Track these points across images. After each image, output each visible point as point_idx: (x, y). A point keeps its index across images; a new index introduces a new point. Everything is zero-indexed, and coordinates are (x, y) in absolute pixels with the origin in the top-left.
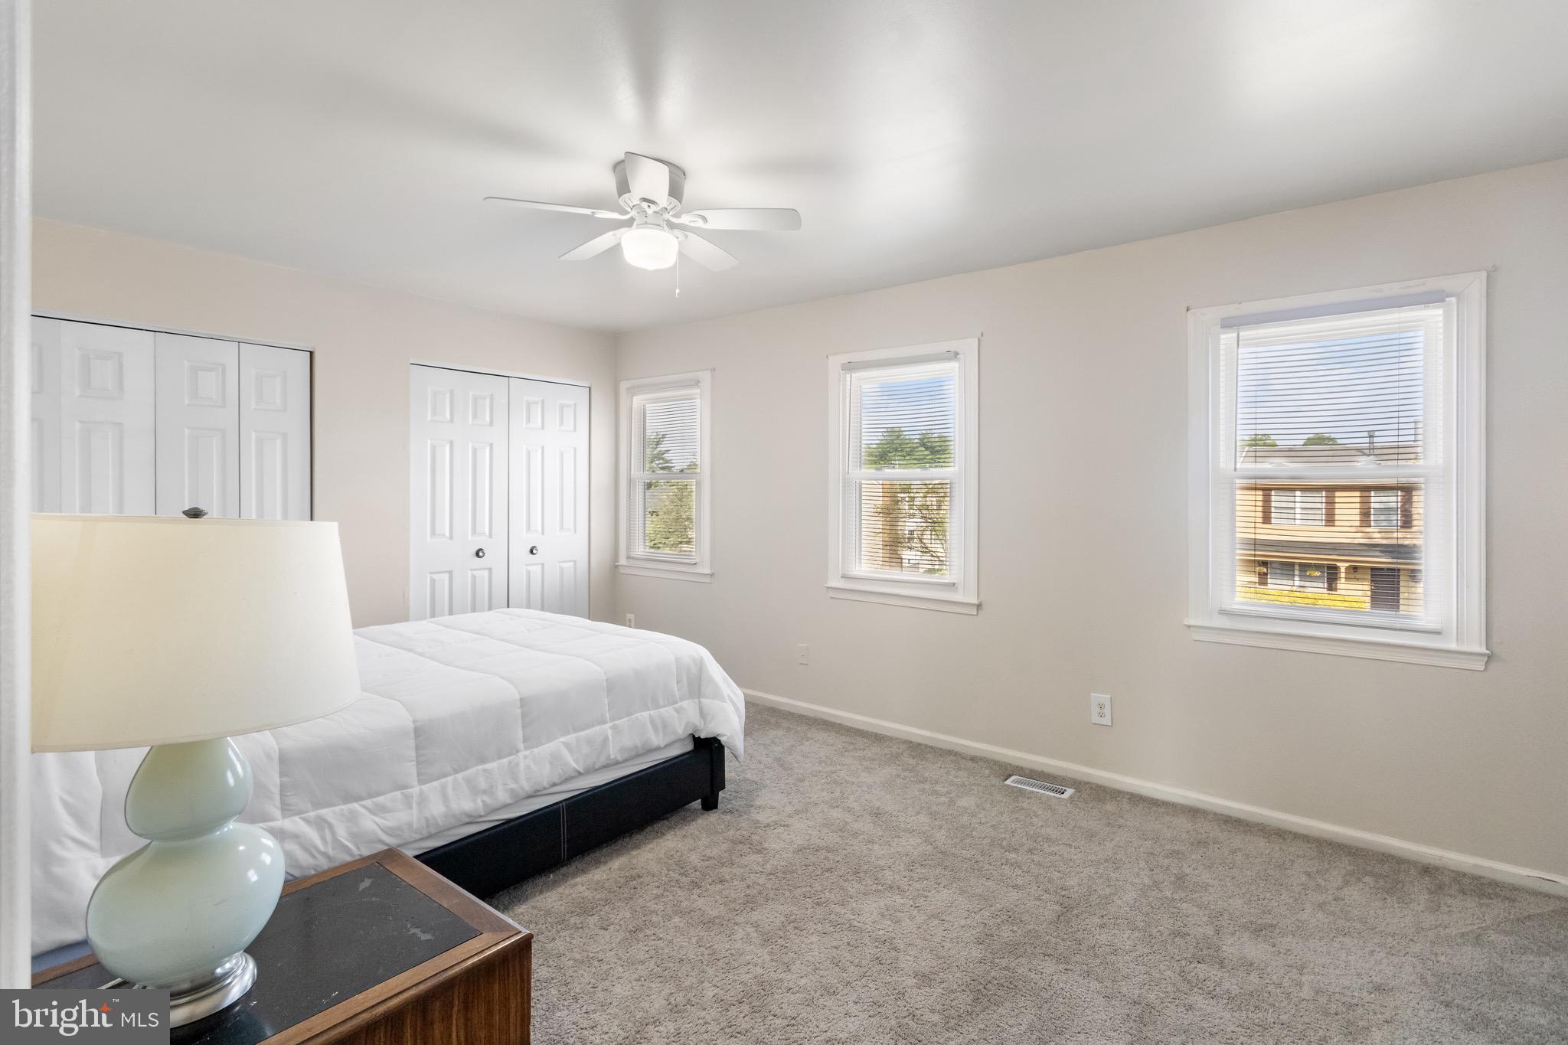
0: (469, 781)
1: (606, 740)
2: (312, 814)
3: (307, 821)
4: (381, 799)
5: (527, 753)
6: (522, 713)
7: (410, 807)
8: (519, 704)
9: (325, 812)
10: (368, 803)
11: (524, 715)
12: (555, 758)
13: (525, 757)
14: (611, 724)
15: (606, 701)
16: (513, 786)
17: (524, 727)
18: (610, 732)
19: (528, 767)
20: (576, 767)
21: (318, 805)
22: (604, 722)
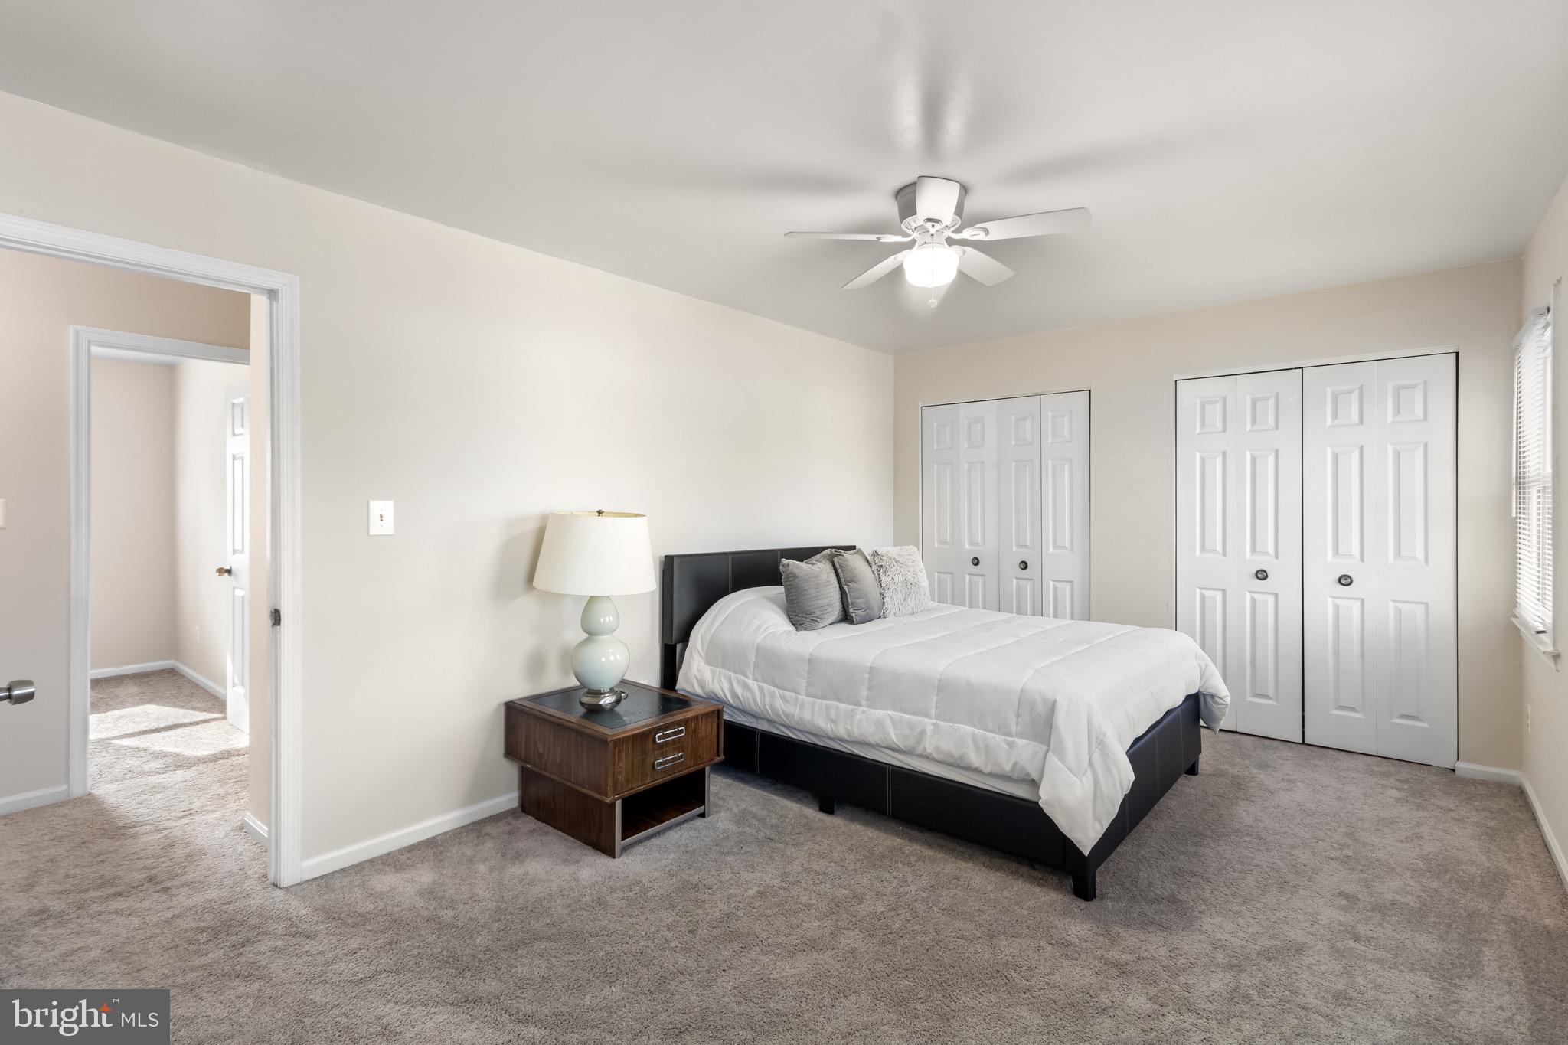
0: (828, 708)
1: (923, 732)
2: (761, 684)
3: (758, 685)
4: (786, 693)
5: (865, 709)
6: (869, 678)
7: (796, 706)
8: (868, 670)
9: (765, 686)
10: (781, 691)
11: (870, 680)
12: (879, 724)
13: (863, 712)
14: (934, 721)
15: (935, 698)
16: (849, 727)
17: (869, 689)
18: (929, 729)
19: (861, 720)
20: (895, 740)
21: (764, 681)
22: (927, 716)
